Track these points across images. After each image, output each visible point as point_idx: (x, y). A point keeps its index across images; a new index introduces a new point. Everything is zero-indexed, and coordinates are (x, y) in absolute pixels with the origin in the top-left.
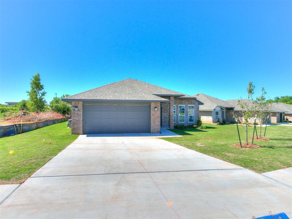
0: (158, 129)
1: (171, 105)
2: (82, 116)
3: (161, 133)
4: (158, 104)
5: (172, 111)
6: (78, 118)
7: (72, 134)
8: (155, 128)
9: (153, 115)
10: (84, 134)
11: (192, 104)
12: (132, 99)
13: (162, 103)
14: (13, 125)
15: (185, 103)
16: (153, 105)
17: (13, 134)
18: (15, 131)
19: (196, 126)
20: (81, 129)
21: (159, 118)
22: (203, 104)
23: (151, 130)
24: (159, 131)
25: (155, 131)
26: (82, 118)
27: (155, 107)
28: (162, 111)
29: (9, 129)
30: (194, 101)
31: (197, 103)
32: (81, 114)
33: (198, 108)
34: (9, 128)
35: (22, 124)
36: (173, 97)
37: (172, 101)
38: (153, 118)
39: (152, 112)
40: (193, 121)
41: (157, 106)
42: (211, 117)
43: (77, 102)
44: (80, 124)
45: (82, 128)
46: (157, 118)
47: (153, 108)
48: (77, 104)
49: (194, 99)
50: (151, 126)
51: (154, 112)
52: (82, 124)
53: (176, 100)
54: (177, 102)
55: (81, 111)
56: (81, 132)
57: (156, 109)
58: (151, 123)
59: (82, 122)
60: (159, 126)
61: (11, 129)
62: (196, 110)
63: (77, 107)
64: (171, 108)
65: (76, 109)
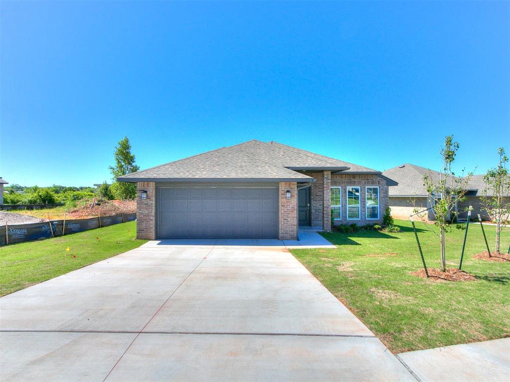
0: (293, 231)
1: (325, 186)
2: (154, 208)
3: (298, 240)
4: (293, 184)
5: (327, 199)
6: (147, 212)
7: (137, 238)
8: (288, 229)
9: (282, 206)
10: (156, 239)
11: (373, 183)
12: (240, 176)
13: (300, 183)
14: (48, 223)
15: (359, 183)
16: (282, 187)
17: (44, 238)
18: (51, 232)
19: (380, 227)
20: (153, 231)
21: (295, 211)
22: (395, 184)
23: (280, 235)
24: (296, 235)
25: (287, 235)
26: (154, 211)
27: (288, 191)
28: (312, 197)
29: (38, 230)
30: (379, 179)
31: (385, 182)
32: (152, 204)
33: (387, 192)
34: (39, 227)
35: (66, 221)
36: (330, 172)
37: (327, 178)
38: (282, 211)
39: (282, 201)
40: (377, 217)
41: (292, 188)
43: (146, 183)
44: (151, 222)
45: (154, 228)
46: (292, 212)
47: (283, 192)
48: (146, 186)
49: (379, 174)
50: (280, 225)
51: (284, 200)
52: (153, 222)
53: (342, 178)
54: (343, 180)
55: (154, 199)
56: (153, 235)
57: (288, 195)
58: (280, 220)
59: (153, 218)
60: (296, 227)
61: (43, 229)
62: (382, 196)
63: (146, 192)
64: (325, 192)
65: (144, 196)
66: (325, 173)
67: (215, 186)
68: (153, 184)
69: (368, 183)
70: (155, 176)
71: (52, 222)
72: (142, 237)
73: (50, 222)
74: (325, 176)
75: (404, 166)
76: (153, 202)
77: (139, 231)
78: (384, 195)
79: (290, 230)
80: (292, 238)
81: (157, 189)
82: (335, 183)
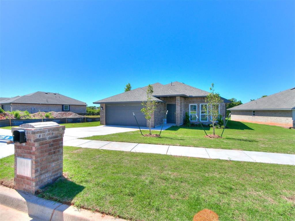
0: (152, 124)
1: (176, 104)
3: (154, 128)
6: (103, 115)
7: (100, 124)
10: (106, 125)
17: (78, 123)
18: (80, 121)
23: (147, 125)
26: (105, 114)
29: (76, 120)
35: (86, 118)
42: (292, 118)
45: (105, 121)
52: (105, 118)
53: (197, 99)
54: (198, 100)
55: (105, 110)
56: (105, 123)
59: (104, 117)
60: (154, 122)
61: (78, 120)
62: (221, 109)
63: (102, 107)
64: (176, 107)
65: (102, 109)
66: (177, 97)
68: (104, 104)
70: (104, 102)
71: (81, 118)
74: (177, 99)
76: (104, 111)
77: (101, 122)
78: (222, 108)
81: (106, 106)
82: (193, 102)
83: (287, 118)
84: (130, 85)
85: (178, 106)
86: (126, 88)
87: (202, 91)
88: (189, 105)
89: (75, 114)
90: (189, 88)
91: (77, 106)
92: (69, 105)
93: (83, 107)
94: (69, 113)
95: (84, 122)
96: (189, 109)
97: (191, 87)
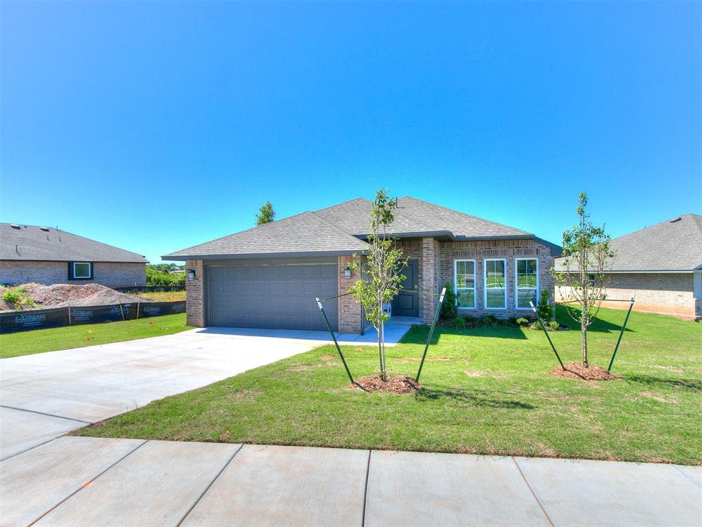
0: (357, 322)
1: (424, 259)
2: (202, 290)
3: (362, 334)
4: (355, 259)
5: (428, 278)
6: (195, 295)
7: (187, 325)
8: (349, 319)
9: (343, 288)
10: (204, 326)
11: (527, 253)
15: (504, 253)
16: (342, 263)
18: (121, 315)
20: (201, 316)
23: (339, 326)
24: (360, 328)
25: (348, 327)
26: (202, 294)
27: (347, 269)
30: (537, 246)
31: (548, 250)
32: (200, 286)
34: (108, 309)
35: (141, 303)
37: (428, 249)
38: (343, 296)
39: (342, 281)
42: (692, 293)
43: (194, 261)
45: (202, 314)
47: (342, 270)
48: (194, 264)
49: (532, 239)
50: (339, 314)
51: (344, 281)
52: (201, 307)
53: (476, 246)
54: (478, 249)
55: (201, 279)
56: (201, 322)
57: (348, 273)
58: (339, 306)
59: (201, 302)
60: (360, 317)
61: (112, 311)
62: (543, 273)
63: (194, 272)
64: (424, 268)
65: (191, 276)
66: (425, 241)
67: (266, 263)
68: (200, 263)
69: (519, 253)
70: (198, 253)
71: (123, 305)
72: (191, 324)
73: (121, 304)
74: (425, 246)
75: (680, 219)
76: (201, 283)
77: (189, 317)
78: (547, 270)
79: (353, 321)
80: (355, 331)
81: (205, 269)
82: (466, 255)
83: (680, 293)
84: (270, 207)
85: (429, 266)
86: (260, 214)
87: (486, 221)
88: (452, 263)
89: (106, 289)
90: (448, 213)
91: (118, 266)
92: (92, 263)
93: (135, 268)
94: (88, 289)
95: (135, 318)
96: (453, 274)
97: (453, 212)
